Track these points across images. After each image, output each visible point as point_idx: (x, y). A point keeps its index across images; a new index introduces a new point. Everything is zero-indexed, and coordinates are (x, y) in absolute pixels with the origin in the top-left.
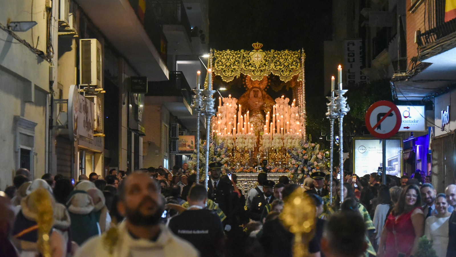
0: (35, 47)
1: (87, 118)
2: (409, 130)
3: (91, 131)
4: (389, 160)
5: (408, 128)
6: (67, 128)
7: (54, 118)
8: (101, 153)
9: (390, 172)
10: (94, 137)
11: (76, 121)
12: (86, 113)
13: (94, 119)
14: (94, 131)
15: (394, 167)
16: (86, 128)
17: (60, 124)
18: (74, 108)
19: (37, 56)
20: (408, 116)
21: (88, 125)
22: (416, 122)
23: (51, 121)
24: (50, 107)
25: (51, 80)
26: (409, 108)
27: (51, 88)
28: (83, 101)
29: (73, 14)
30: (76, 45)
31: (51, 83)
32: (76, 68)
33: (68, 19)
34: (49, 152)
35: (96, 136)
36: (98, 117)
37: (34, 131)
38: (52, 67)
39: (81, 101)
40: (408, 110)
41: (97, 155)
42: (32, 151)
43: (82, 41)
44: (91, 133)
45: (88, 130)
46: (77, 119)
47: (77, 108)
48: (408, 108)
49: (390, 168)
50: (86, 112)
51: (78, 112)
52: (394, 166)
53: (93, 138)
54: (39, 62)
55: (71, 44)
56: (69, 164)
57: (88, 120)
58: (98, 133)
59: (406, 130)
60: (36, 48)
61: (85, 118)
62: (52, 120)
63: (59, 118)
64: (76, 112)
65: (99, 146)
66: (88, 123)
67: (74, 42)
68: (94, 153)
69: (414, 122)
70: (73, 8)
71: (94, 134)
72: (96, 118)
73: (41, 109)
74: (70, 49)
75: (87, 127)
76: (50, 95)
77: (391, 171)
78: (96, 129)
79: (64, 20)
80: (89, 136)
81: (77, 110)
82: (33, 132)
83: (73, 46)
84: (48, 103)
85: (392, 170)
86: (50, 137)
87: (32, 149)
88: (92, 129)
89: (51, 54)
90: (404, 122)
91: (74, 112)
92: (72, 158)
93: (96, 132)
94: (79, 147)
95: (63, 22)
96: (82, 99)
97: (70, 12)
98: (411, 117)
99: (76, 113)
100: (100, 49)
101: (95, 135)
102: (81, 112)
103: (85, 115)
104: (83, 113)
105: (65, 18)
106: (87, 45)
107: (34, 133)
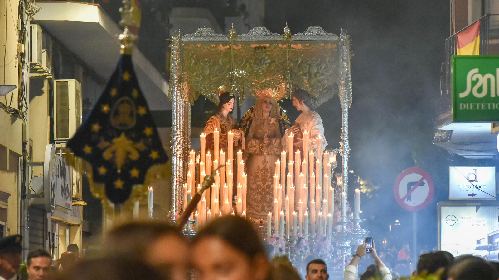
0: (8, 105)
1: (65, 183)
2: (475, 197)
3: (69, 198)
4: (489, 235)
5: (473, 195)
6: (43, 196)
7: (26, 185)
8: (78, 225)
9: (490, 252)
10: (73, 205)
11: (53, 188)
12: (64, 178)
13: (73, 184)
14: (73, 198)
15: (497, 246)
16: (64, 196)
17: (33, 193)
18: (51, 174)
19: (11, 116)
20: (474, 180)
21: (66, 191)
22: (484, 187)
23: (23, 188)
24: (23, 171)
25: (24, 141)
26: (476, 170)
27: (24, 150)
28: (61, 162)
29: (46, 51)
30: (49, 87)
31: (24, 144)
32: (49, 117)
33: (40, 60)
34: (21, 227)
35: (76, 205)
36: (78, 181)
37: (7, 202)
38: (25, 125)
39: (59, 162)
40: (474, 172)
41: (72, 228)
42: (6, 227)
43: (56, 82)
44: (69, 201)
45: (66, 198)
46: (54, 186)
47: (54, 172)
48: (474, 170)
49: (491, 246)
50: (64, 175)
51: (55, 177)
52: (497, 243)
53: (71, 208)
54: (13, 121)
55: (43, 86)
56: (41, 241)
57: (66, 186)
58: (78, 201)
59: (471, 197)
60: (9, 107)
61: (63, 183)
62: (25, 187)
63: (31, 184)
64: (53, 177)
65: (76, 216)
66: (66, 189)
67: (46, 83)
68: (69, 226)
69: (481, 187)
70: (46, 43)
71: (73, 202)
72: (75, 182)
73: (13, 175)
74: (41, 93)
75: (64, 194)
76: (22, 158)
77: (492, 251)
78: (76, 196)
79: (36, 63)
80: (67, 205)
81: (54, 175)
82: (6, 204)
83: (46, 88)
84: (20, 168)
85: (494, 250)
86: (23, 208)
87: (5, 223)
88: (70, 196)
89: (24, 109)
90: (469, 187)
91: (51, 177)
92: (45, 233)
93: (75, 199)
94: (52, 219)
95: (35, 65)
96: (60, 160)
97: (43, 48)
98: (478, 181)
99: (53, 179)
100: (80, 91)
101: (74, 204)
102: (58, 177)
103: (63, 180)
104: (60, 178)
105: (38, 60)
106: (64, 88)
107: (7, 206)
